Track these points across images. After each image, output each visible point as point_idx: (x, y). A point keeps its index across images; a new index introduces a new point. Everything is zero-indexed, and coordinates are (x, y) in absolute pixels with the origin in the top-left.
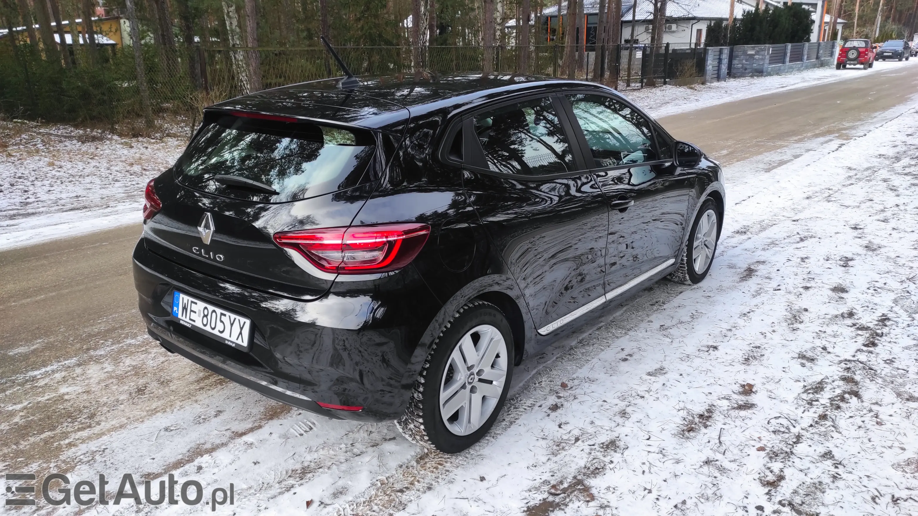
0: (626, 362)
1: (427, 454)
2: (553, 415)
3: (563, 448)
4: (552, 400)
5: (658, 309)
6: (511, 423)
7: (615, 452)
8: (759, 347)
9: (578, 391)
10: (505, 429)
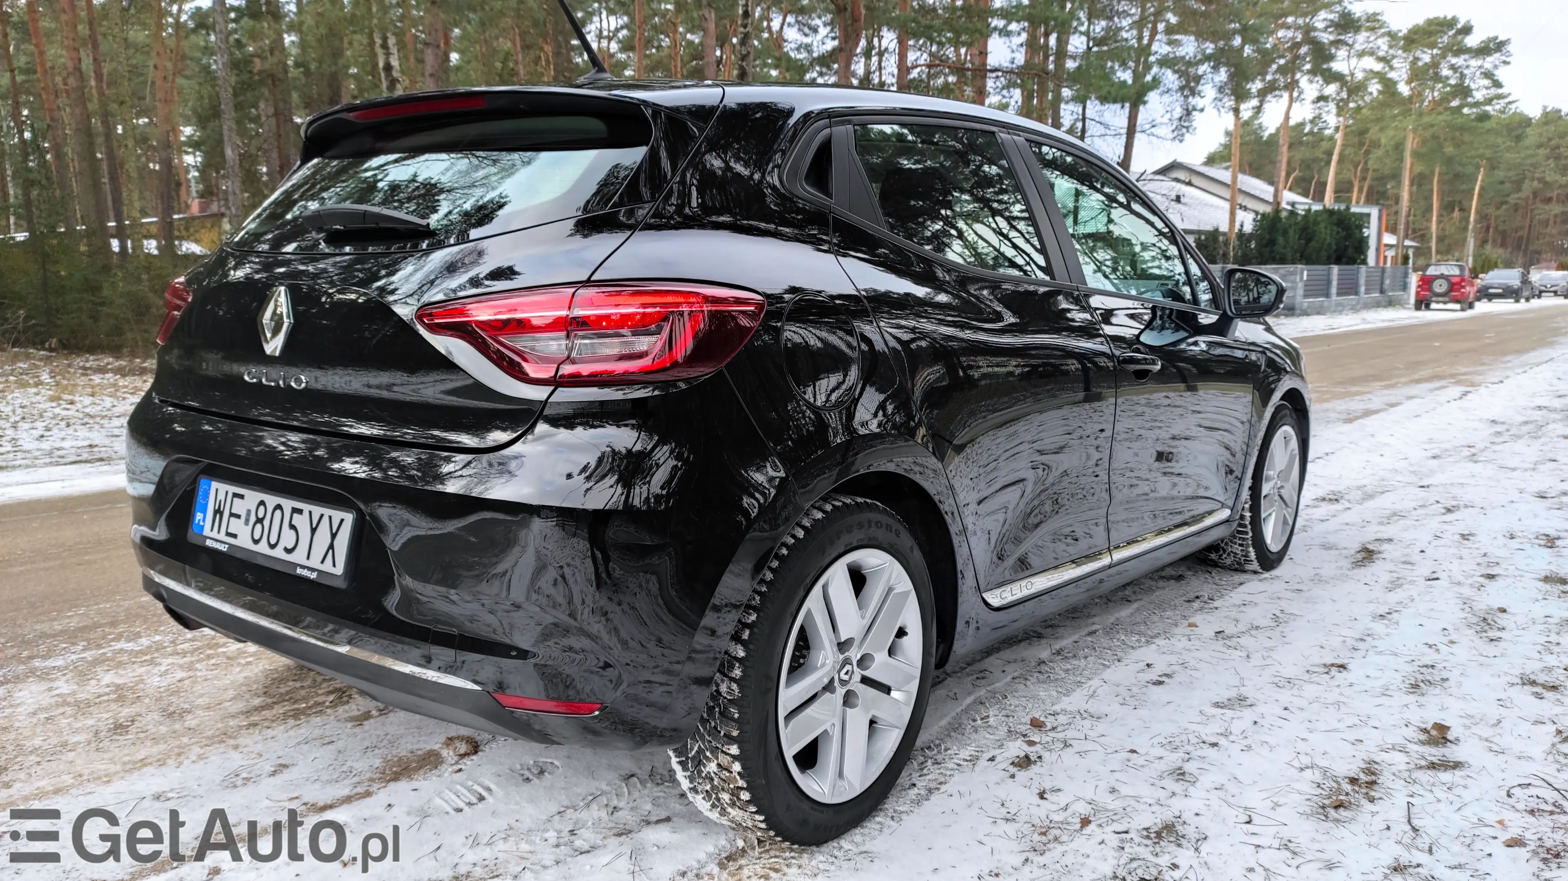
0: (1161, 686)
1: (743, 850)
2: (1022, 775)
3: (1056, 839)
4: (1016, 748)
5: (1201, 609)
6: (930, 791)
7: (1179, 845)
8: (1433, 667)
9: (1070, 734)
10: (918, 802)
